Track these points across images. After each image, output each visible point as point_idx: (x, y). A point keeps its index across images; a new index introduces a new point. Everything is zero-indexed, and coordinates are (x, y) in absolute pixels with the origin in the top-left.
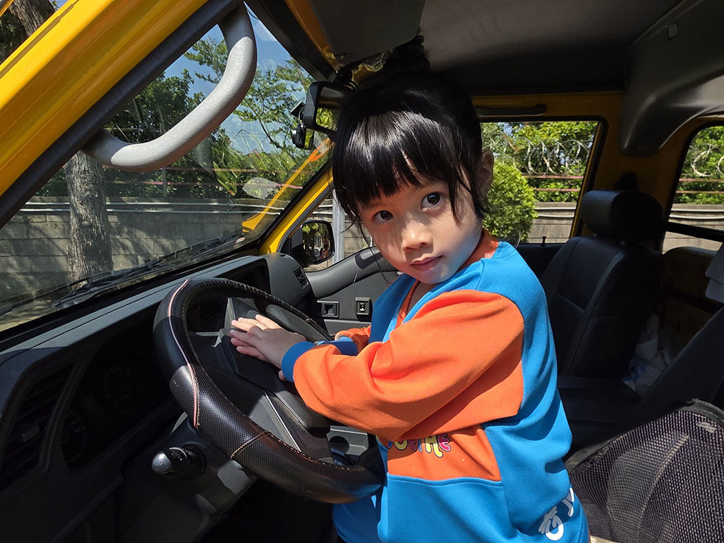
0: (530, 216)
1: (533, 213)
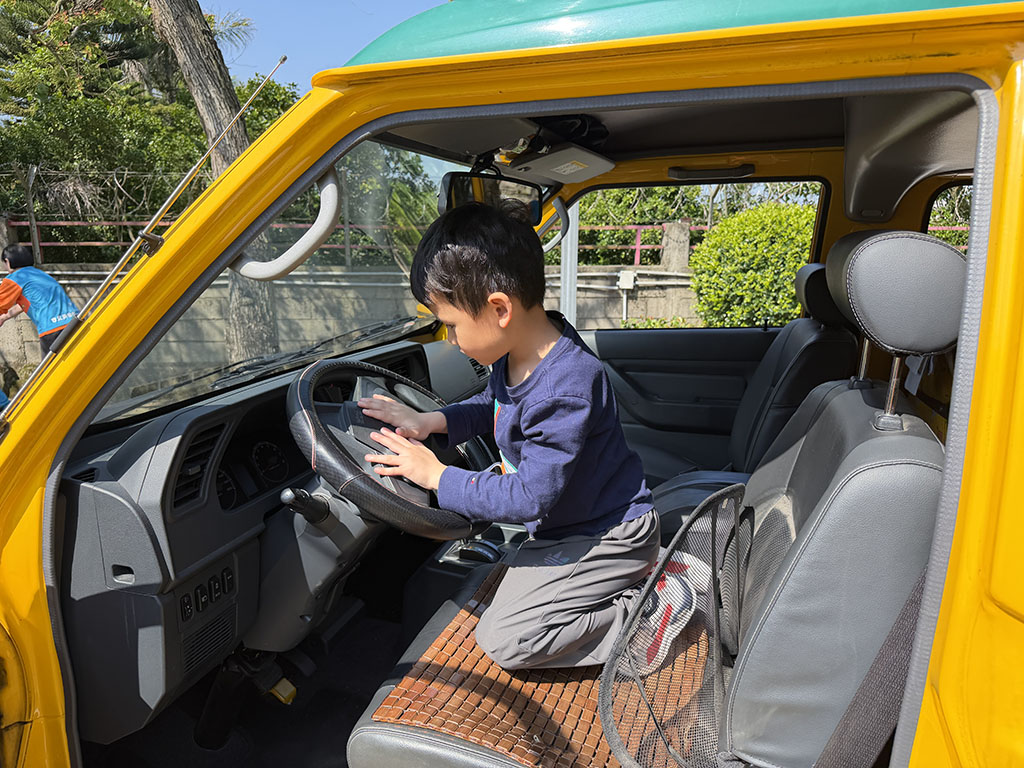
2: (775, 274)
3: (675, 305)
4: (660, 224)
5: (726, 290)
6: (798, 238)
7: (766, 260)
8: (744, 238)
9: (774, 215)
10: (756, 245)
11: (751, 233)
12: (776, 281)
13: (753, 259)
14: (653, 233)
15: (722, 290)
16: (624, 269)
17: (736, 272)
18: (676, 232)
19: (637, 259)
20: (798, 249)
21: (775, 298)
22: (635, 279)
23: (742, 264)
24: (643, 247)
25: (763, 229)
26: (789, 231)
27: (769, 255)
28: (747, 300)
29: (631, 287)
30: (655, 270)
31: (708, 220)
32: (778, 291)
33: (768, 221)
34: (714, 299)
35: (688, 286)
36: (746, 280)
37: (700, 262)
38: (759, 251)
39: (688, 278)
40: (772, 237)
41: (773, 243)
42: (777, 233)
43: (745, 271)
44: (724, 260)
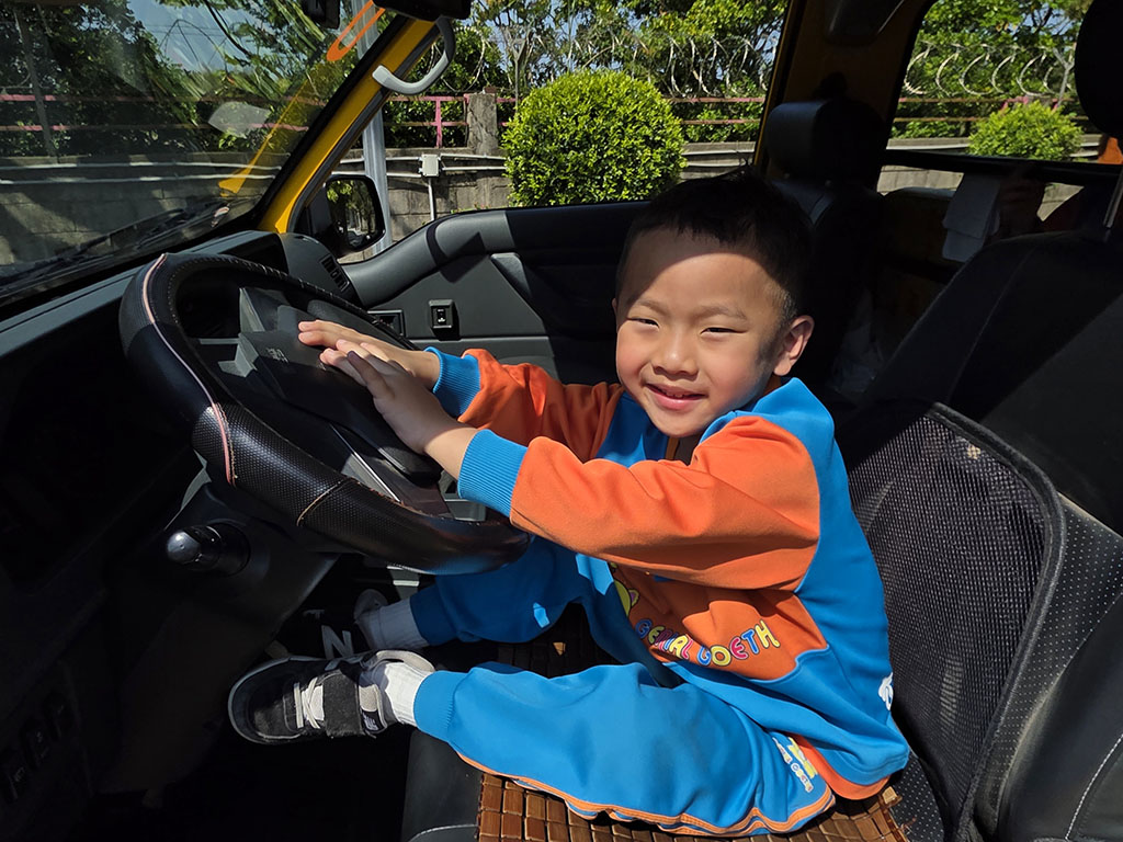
0: (677, 166)
1: (681, 161)
2: (598, 154)
3: (488, 195)
4: (461, 94)
5: (548, 173)
6: (620, 109)
7: (587, 136)
8: (562, 111)
9: (592, 82)
10: (576, 118)
11: (569, 104)
12: (599, 161)
13: (575, 135)
14: (453, 107)
15: (543, 174)
16: (426, 152)
17: (556, 152)
18: (482, 106)
19: (439, 139)
20: (620, 124)
21: (600, 182)
22: (440, 166)
23: (562, 143)
24: (445, 124)
25: (581, 100)
26: (609, 101)
27: (591, 132)
28: (571, 185)
29: (436, 174)
30: (461, 151)
31: (516, 90)
32: (602, 174)
33: (586, 90)
34: (534, 185)
35: (504, 171)
36: (566, 160)
37: (515, 141)
38: (580, 126)
39: (501, 163)
40: (593, 110)
41: (593, 116)
42: (598, 105)
43: (565, 151)
44: (541, 137)
